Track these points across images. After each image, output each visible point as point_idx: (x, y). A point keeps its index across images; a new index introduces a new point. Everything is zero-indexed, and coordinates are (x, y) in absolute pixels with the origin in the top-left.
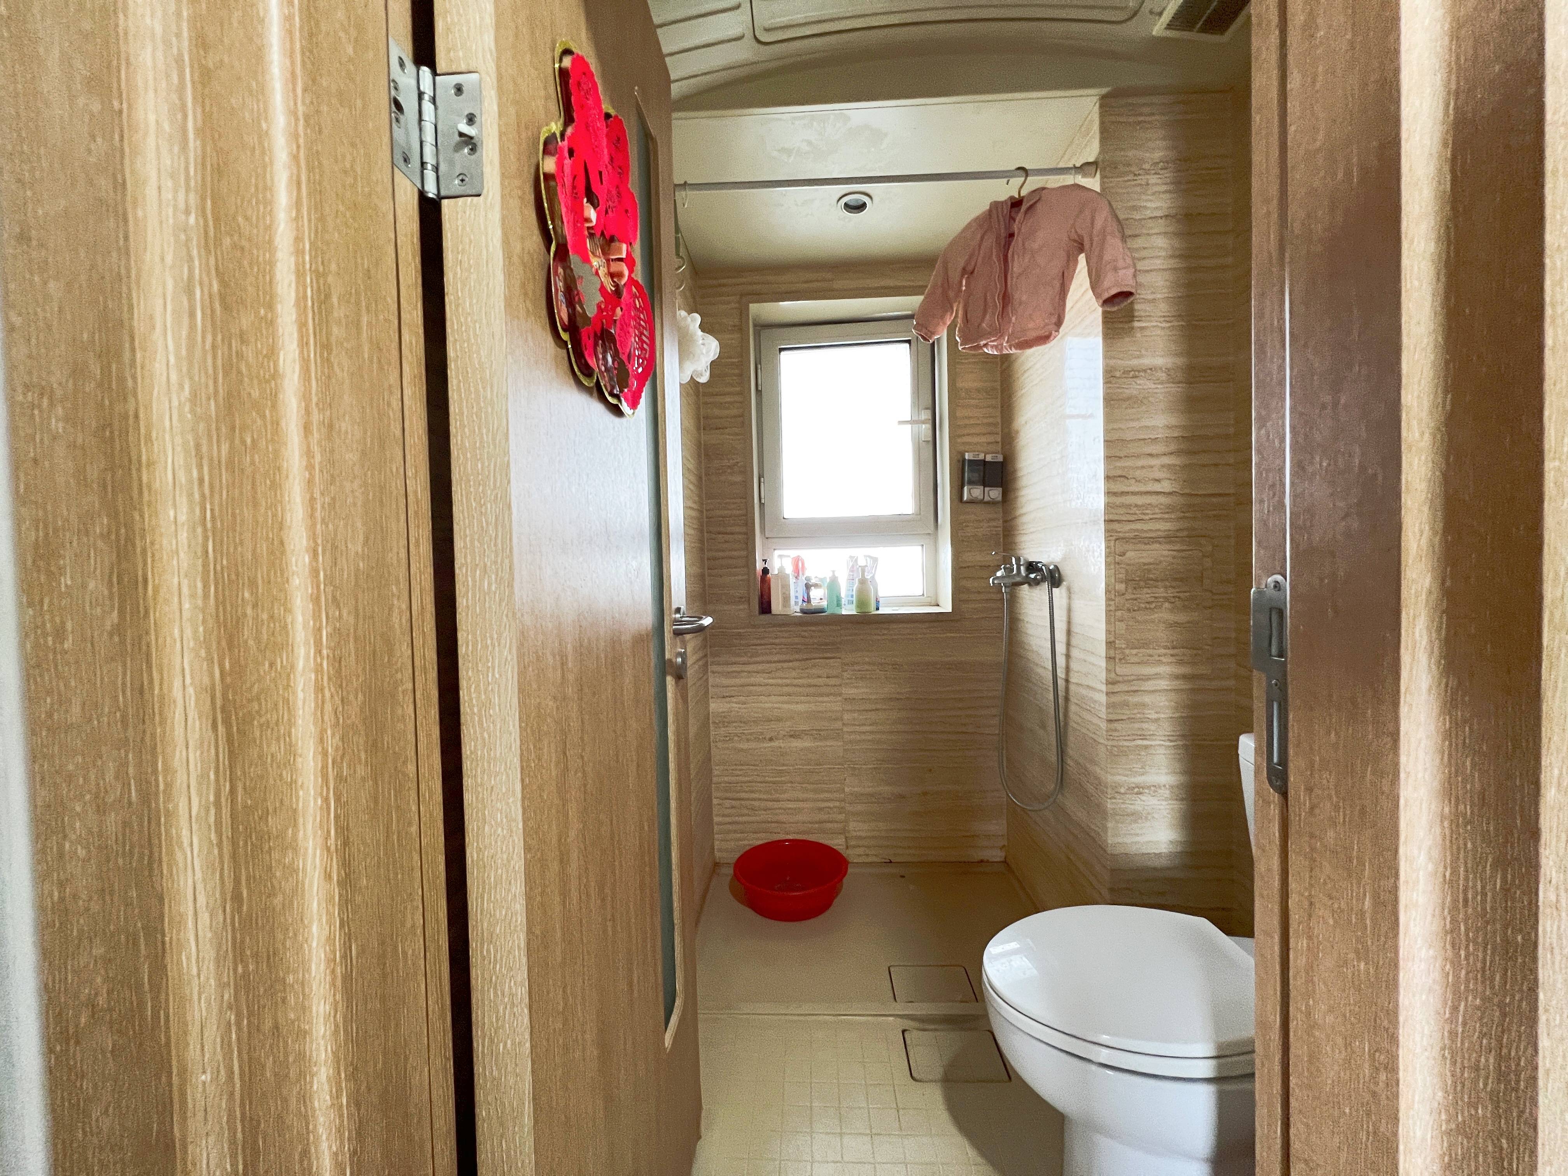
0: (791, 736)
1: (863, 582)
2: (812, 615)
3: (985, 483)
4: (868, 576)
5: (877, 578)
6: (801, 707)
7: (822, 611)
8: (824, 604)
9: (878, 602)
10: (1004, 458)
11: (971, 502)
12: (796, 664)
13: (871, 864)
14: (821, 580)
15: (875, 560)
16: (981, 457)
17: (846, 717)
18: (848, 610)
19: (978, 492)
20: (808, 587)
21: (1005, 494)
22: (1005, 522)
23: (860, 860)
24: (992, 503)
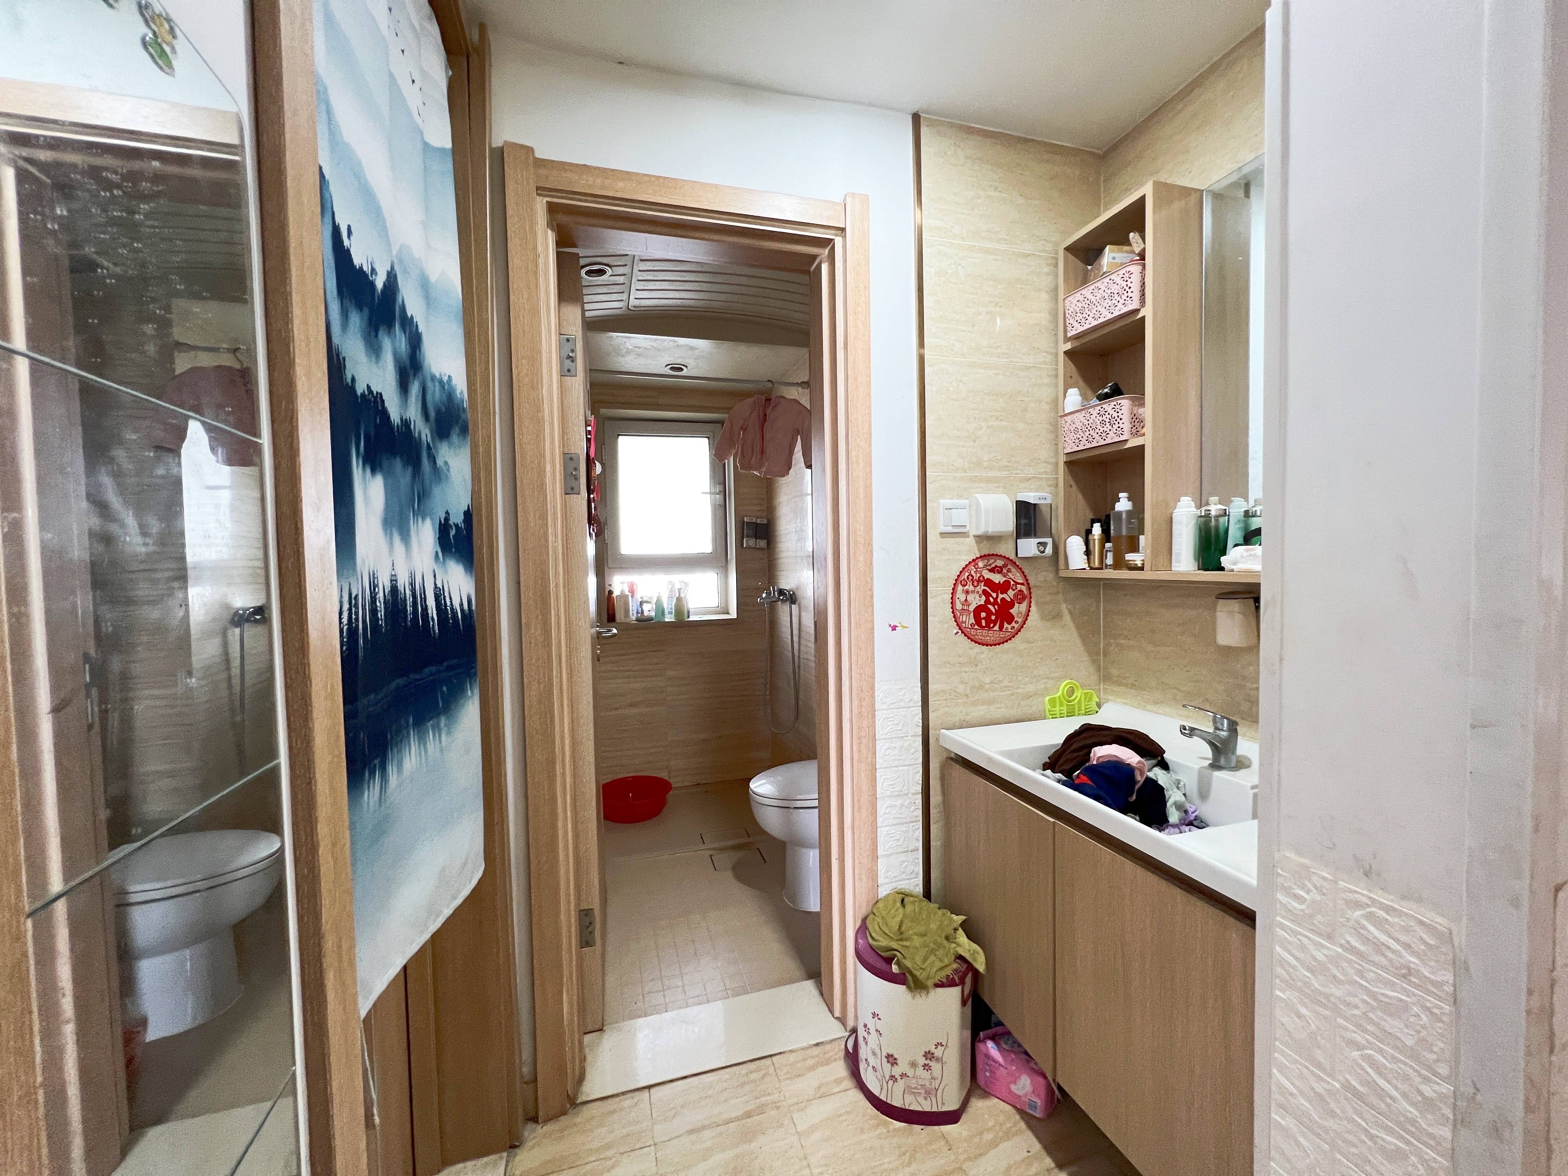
0: (631, 706)
1: (679, 599)
2: (644, 621)
3: (756, 537)
4: (682, 595)
5: (688, 597)
6: (637, 685)
7: (650, 619)
8: (653, 614)
9: (689, 612)
10: (769, 521)
11: (748, 547)
12: (634, 656)
13: (686, 787)
14: (650, 598)
15: (686, 584)
16: (754, 520)
17: (669, 689)
18: (670, 618)
19: (752, 542)
20: (641, 603)
21: (768, 544)
22: (769, 561)
23: (679, 785)
24: (761, 549)
